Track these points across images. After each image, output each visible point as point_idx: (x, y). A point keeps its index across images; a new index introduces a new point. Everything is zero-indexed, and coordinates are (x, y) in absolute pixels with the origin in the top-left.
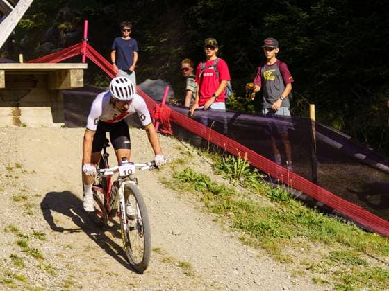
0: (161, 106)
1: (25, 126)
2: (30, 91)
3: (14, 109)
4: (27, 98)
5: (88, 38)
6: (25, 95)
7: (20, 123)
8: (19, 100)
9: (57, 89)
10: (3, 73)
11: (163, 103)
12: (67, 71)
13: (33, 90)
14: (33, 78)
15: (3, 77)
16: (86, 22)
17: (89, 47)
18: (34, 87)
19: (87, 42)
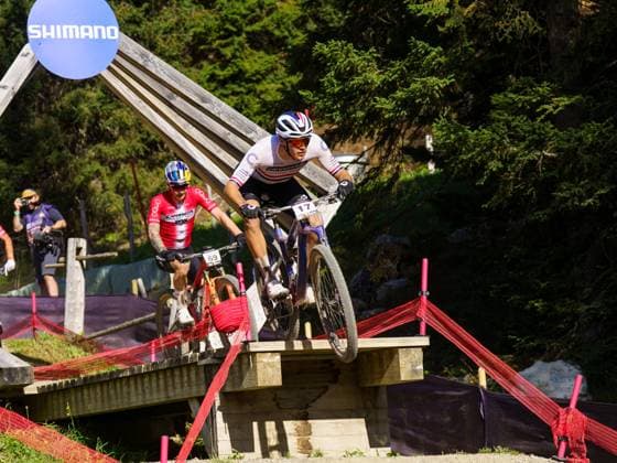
0: (567, 412)
1: (319, 455)
2: (326, 388)
3: (299, 423)
4: (323, 402)
5: (428, 290)
6: (319, 397)
7: (311, 448)
8: (307, 406)
9: (376, 384)
10: (278, 358)
11: (573, 406)
12: (393, 351)
13: (333, 388)
14: (332, 365)
15: (279, 366)
16: (425, 261)
17: (432, 306)
18: (335, 381)
19: (429, 298)
